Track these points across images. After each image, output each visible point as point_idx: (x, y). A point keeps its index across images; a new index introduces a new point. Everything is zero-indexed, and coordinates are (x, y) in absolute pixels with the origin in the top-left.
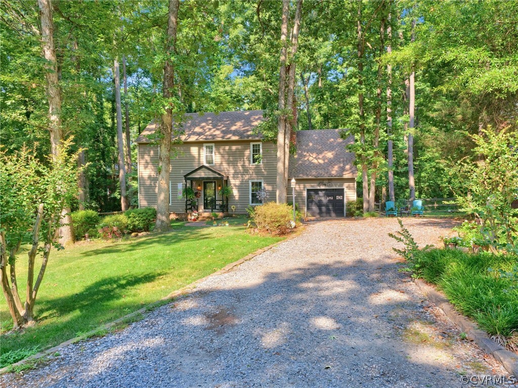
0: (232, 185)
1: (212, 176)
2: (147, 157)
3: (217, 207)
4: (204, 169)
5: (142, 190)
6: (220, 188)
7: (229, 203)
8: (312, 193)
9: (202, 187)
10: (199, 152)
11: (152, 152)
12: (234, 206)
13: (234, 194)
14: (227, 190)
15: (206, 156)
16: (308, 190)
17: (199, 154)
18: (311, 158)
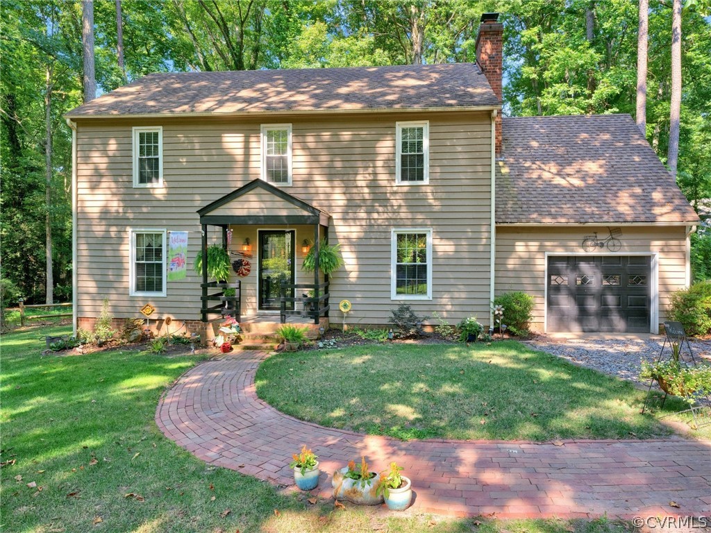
0: (341, 241)
1: (284, 213)
2: (98, 159)
3: (298, 306)
4: (259, 190)
5: (85, 253)
6: (305, 250)
7: (331, 294)
8: (561, 265)
9: (254, 246)
10: (247, 148)
11: (113, 146)
12: (347, 302)
13: (348, 268)
14: (329, 255)
15: (268, 158)
16: (551, 259)
17: (247, 154)
18: (546, 175)
